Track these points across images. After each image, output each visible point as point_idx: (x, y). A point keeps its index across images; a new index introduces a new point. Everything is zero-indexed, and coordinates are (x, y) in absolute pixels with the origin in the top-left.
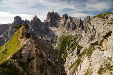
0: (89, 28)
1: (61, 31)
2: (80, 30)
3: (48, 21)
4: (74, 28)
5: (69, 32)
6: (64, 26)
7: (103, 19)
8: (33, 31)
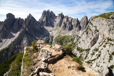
0: (90, 29)
1: (57, 31)
2: (77, 30)
3: (44, 20)
4: (71, 29)
5: (65, 32)
6: (60, 25)
7: (108, 20)
8: (27, 30)
